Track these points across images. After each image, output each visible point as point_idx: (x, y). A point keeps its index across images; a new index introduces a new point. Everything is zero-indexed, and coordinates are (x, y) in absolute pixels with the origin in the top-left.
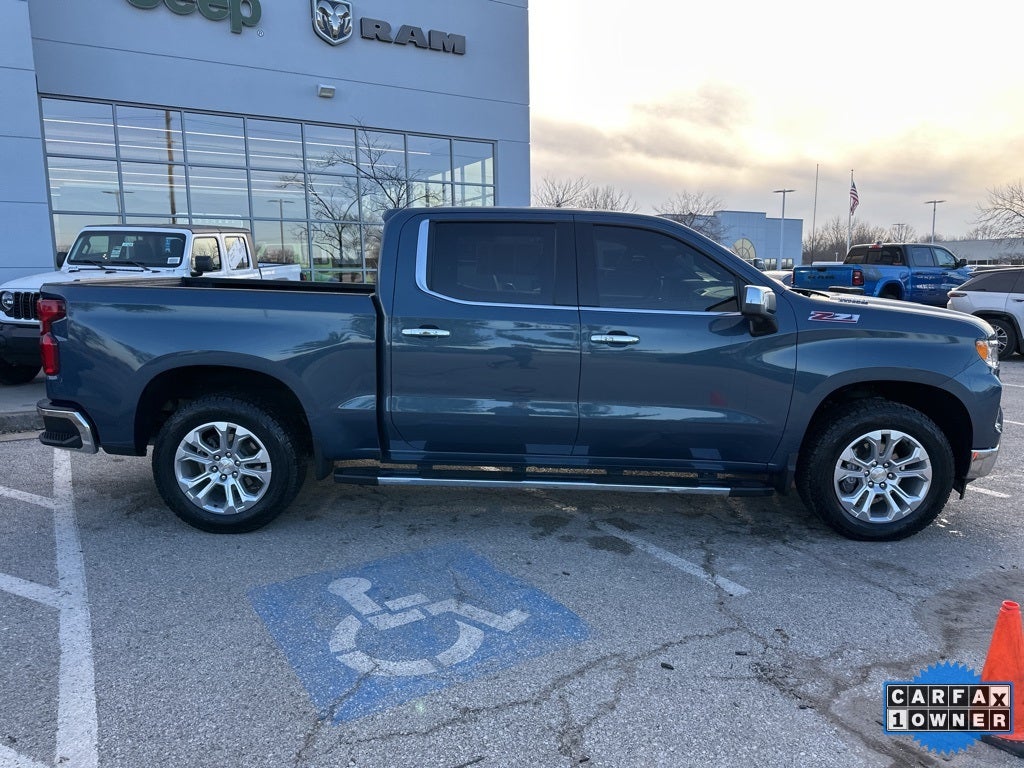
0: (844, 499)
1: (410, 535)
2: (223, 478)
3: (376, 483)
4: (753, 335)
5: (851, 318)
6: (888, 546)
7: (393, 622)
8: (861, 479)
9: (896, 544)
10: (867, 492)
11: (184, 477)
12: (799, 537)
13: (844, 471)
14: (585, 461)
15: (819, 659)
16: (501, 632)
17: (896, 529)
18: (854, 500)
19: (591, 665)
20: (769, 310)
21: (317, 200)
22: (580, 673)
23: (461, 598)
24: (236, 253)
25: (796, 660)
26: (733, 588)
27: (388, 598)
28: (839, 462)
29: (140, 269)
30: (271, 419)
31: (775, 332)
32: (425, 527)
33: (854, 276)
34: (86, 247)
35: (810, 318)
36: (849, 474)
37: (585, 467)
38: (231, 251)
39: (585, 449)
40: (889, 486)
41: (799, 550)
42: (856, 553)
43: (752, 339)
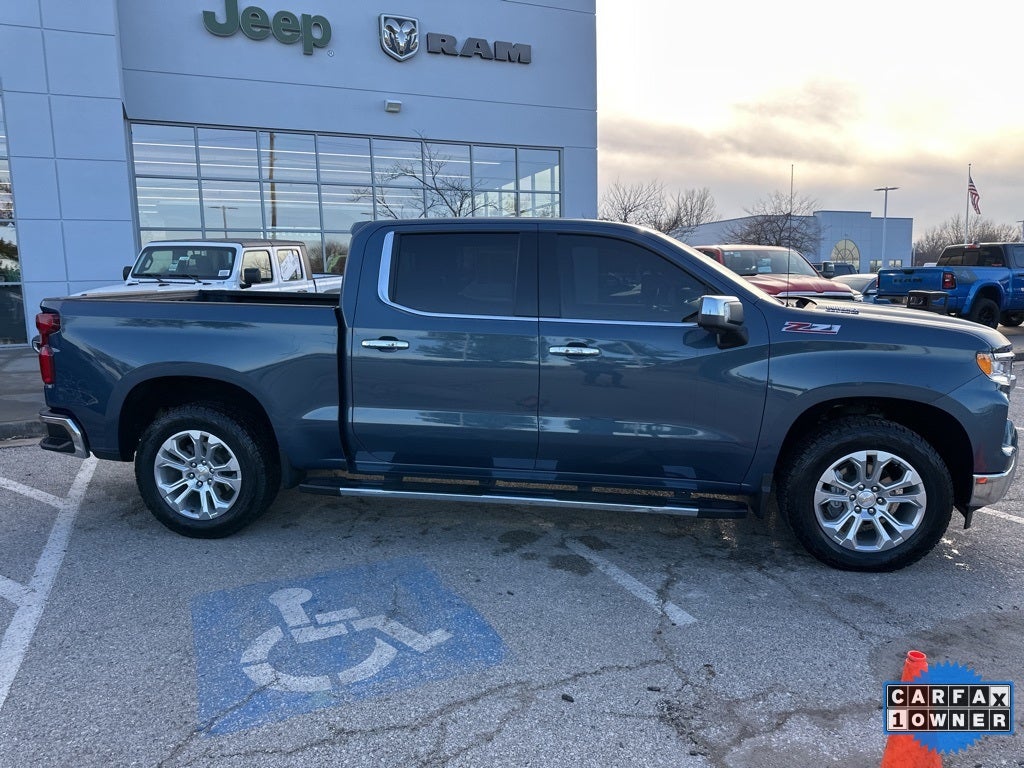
0: (826, 525)
1: (373, 547)
2: (199, 485)
3: (338, 494)
4: (721, 348)
5: (831, 328)
6: (875, 578)
7: (314, 635)
8: (845, 503)
9: (886, 576)
10: (853, 518)
11: (163, 483)
12: (779, 564)
13: (825, 494)
14: (552, 476)
15: (737, 701)
16: (416, 653)
17: (886, 559)
18: (838, 526)
19: (491, 691)
20: (730, 321)
21: (389, 212)
22: (474, 700)
23: (392, 614)
24: (290, 265)
25: (712, 699)
26: (679, 616)
27: (320, 611)
28: (820, 485)
29: (193, 281)
30: (240, 428)
31: (744, 343)
32: (392, 539)
33: (944, 280)
34: (149, 262)
35: (784, 330)
36: (831, 497)
37: (549, 483)
38: (283, 264)
39: (553, 464)
40: (878, 512)
41: (773, 577)
42: (836, 584)
43: (719, 351)
